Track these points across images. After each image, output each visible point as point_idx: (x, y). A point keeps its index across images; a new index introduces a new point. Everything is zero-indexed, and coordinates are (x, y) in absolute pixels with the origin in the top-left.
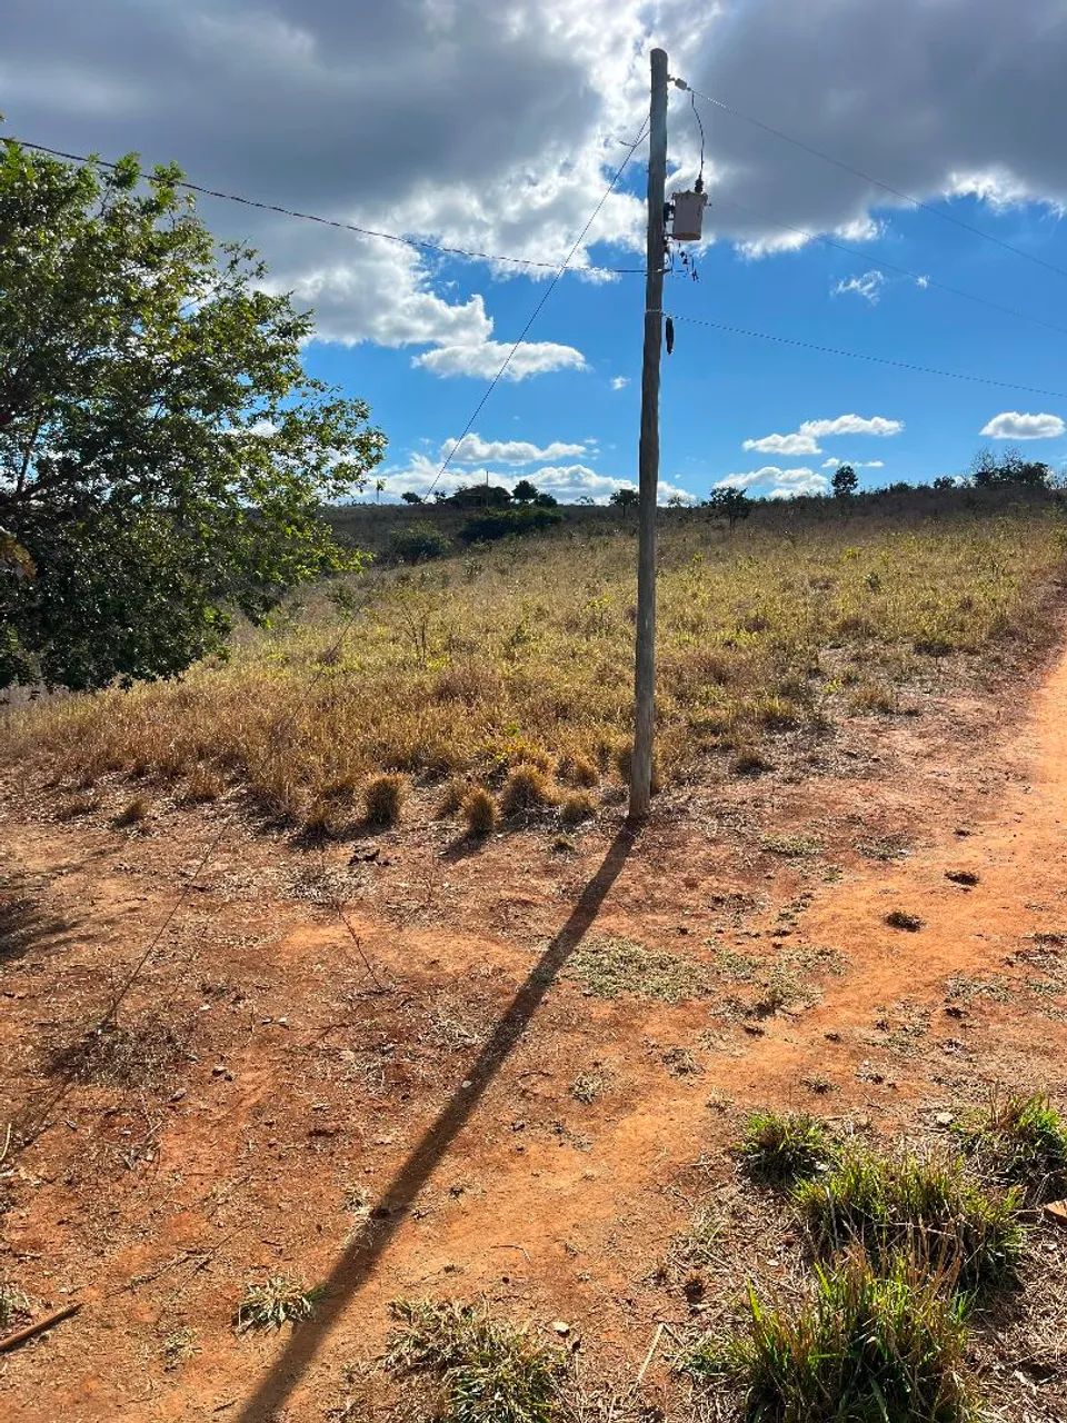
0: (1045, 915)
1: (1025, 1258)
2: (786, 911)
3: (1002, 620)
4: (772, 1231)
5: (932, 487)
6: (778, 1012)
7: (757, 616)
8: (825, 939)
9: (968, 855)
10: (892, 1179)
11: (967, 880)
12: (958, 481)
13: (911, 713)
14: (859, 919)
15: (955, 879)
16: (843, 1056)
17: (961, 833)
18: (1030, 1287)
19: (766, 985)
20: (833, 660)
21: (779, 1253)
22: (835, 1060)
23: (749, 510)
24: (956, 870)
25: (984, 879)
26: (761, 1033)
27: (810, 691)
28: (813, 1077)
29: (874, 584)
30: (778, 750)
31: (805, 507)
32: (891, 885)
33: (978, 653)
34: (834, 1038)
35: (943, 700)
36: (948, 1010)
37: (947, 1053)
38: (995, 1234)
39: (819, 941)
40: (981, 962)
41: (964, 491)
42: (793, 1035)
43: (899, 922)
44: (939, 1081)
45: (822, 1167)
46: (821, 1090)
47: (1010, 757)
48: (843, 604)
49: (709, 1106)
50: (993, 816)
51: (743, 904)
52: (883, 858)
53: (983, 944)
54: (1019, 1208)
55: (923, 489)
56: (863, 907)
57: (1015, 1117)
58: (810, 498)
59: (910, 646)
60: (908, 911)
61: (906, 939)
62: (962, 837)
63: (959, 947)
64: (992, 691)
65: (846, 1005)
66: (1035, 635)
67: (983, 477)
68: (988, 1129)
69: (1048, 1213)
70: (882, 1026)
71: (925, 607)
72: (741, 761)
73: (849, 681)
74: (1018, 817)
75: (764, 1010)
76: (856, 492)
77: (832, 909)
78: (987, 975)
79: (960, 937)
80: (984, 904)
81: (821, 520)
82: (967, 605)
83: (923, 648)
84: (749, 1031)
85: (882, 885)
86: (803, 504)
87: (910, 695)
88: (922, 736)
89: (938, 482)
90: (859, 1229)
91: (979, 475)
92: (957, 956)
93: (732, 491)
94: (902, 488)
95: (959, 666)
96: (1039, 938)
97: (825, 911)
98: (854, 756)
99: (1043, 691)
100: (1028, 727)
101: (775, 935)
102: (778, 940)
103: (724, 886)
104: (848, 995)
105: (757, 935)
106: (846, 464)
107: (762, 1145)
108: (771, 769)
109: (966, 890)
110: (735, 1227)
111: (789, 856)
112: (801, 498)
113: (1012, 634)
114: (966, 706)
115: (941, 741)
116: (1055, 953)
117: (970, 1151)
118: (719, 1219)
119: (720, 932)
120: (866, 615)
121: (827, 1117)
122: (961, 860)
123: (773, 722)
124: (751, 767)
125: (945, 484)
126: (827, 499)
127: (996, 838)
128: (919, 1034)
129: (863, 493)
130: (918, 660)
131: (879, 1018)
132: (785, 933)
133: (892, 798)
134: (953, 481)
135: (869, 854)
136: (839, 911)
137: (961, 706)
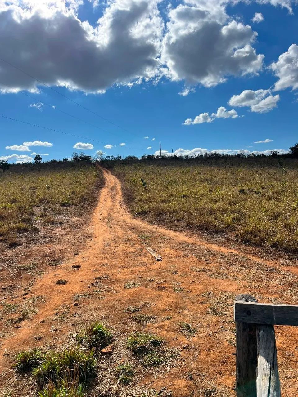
0: (97, 272)
1: (97, 367)
2: (26, 287)
3: (82, 196)
4: (27, 387)
5: (62, 161)
6: (25, 319)
7: (13, 199)
8: (39, 293)
9: (78, 260)
10: (61, 358)
11: (78, 267)
12: (69, 160)
13: (61, 223)
14: (49, 284)
15: (75, 267)
16: (46, 326)
17: (76, 254)
18: (99, 375)
19: (21, 312)
20: (38, 210)
21: (29, 393)
22: (44, 329)
23: (9, 167)
24: (75, 265)
25: (82, 266)
26: (20, 327)
27: (31, 220)
28: (37, 336)
29: (48, 188)
30: (23, 238)
31: (26, 167)
32: (58, 272)
33: (77, 205)
34: (43, 322)
35: (69, 219)
36: (74, 304)
37: (75, 317)
38: (89, 363)
39: (37, 294)
40: (82, 289)
41: (71, 162)
42: (30, 325)
43: (60, 283)
44: (73, 325)
45: (41, 362)
46: (39, 339)
47: (87, 232)
48: (39, 194)
49: (5, 355)
50: (83, 248)
51: (13, 288)
52: (55, 265)
53: (83, 284)
54: (94, 354)
55: (60, 162)
56: (50, 280)
57: (92, 329)
58: (28, 164)
59: (59, 205)
60: (63, 279)
61: (62, 287)
62: (76, 255)
63: (77, 286)
64: (81, 215)
65: (46, 311)
66: (91, 199)
67: (75, 158)
68: (86, 334)
69: (102, 353)
70: (57, 314)
71: (63, 194)
72: (10, 244)
73: (42, 216)
74: (90, 248)
75: (21, 320)
76: (42, 162)
77: (41, 283)
78: (84, 292)
79: (77, 283)
80: (82, 272)
81: (32, 170)
82: (73, 193)
83: (62, 205)
84: (16, 327)
85: (55, 273)
86: (26, 165)
87: (59, 218)
88: (64, 229)
89: (64, 160)
90: (50, 377)
91: (74, 158)
92: (77, 288)
93: (3, 161)
94: (54, 161)
95: (72, 209)
96: (96, 279)
97: (39, 284)
98: (45, 237)
99: (94, 214)
100: (91, 223)
101: (23, 295)
102: (24, 296)
103: (6, 283)
104: (47, 308)
105: (18, 297)
106: (38, 154)
107: (22, 362)
108: (20, 245)
109: (77, 270)
110: (15, 390)
111: (27, 270)
112: (25, 164)
113: (85, 200)
114: (75, 219)
115: (69, 230)
116: (100, 282)
117: (81, 343)
118: (10, 390)
119: (6, 299)
120: (46, 197)
121: (41, 347)
122: (76, 262)
123: (20, 230)
124: (14, 245)
125: (65, 160)
126: (34, 164)
127: (85, 254)
128: (67, 313)
129: (43, 162)
130: (61, 208)
131: (56, 312)
132: (27, 294)
133: (57, 248)
134: (68, 160)
135: (51, 265)
136: (43, 283)
137: (74, 220)
